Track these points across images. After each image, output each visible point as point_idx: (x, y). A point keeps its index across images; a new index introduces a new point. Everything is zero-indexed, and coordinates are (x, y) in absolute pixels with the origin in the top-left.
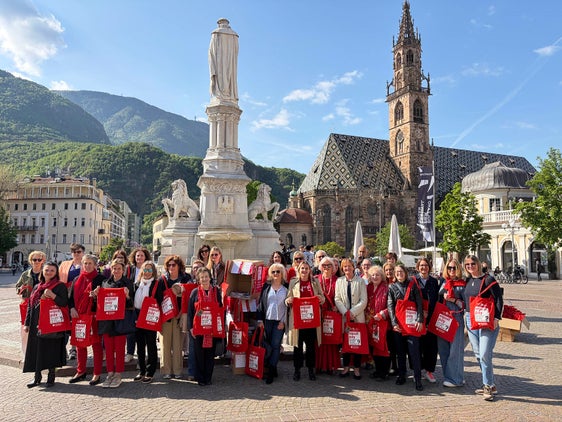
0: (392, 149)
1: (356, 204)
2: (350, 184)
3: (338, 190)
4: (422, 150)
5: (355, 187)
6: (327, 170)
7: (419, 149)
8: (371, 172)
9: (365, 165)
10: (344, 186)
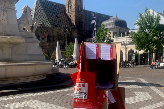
0: (67, 9)
1: (52, 35)
2: (48, 25)
3: (43, 27)
4: (80, 10)
5: (51, 26)
6: (37, 17)
7: (78, 9)
8: (58, 19)
9: (55, 16)
10: (46, 25)
